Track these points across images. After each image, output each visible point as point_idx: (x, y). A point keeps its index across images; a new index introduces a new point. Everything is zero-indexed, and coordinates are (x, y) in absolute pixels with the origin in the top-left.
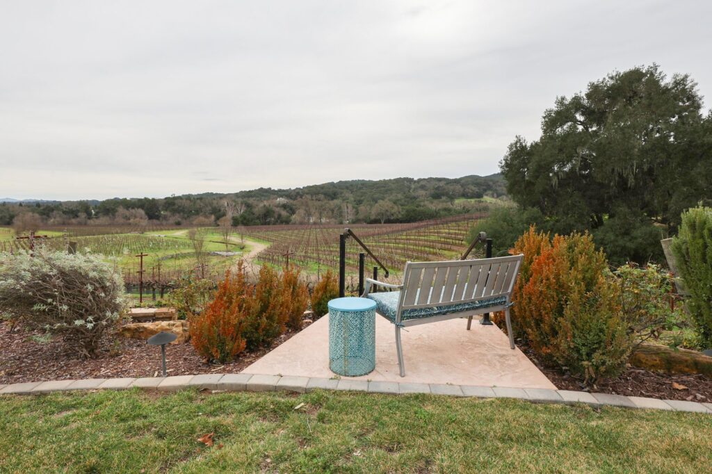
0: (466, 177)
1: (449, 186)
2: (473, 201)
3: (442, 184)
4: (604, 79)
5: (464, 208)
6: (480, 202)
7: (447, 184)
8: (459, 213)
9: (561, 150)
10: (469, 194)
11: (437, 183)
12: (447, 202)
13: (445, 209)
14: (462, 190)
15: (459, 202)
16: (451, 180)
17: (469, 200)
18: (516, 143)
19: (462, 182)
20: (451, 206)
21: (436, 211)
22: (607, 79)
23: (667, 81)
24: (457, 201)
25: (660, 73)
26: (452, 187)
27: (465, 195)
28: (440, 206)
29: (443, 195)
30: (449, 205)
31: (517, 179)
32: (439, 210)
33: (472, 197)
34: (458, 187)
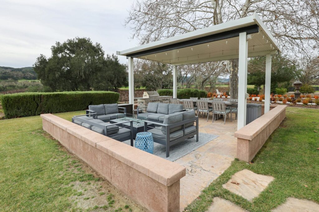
0: (26, 68)
1: (13, 72)
2: (30, 81)
3: (8, 71)
4: (74, 39)
5: (24, 85)
6: (34, 82)
7: (12, 71)
8: (21, 88)
9: (58, 64)
10: (28, 77)
11: (4, 70)
12: (12, 82)
13: (10, 86)
14: (23, 75)
15: (21, 82)
16: (15, 69)
17: (28, 81)
18: (41, 57)
19: (23, 70)
20: (15, 84)
21: (3, 87)
22: (75, 39)
23: (94, 44)
24: (20, 81)
25: (91, 41)
26: (16, 73)
27: (25, 78)
28: (6, 84)
29: (9, 77)
30: (14, 84)
31: (41, 74)
32: (6, 86)
33: (30, 79)
34: (20, 73)
